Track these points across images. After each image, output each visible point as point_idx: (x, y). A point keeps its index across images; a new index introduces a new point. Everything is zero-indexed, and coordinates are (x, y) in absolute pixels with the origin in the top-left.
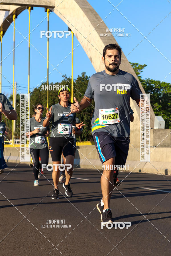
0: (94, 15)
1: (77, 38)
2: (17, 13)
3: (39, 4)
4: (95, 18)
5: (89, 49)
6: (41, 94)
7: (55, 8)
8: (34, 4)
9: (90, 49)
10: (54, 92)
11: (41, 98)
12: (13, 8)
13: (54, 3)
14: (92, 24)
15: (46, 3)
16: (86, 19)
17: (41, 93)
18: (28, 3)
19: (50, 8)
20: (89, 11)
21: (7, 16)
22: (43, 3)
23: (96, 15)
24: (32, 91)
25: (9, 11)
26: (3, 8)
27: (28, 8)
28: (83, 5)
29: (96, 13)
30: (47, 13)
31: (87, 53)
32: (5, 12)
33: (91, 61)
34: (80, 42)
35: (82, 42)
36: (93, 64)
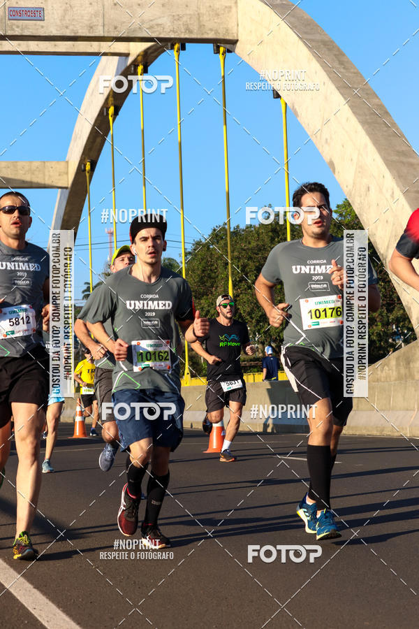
0: (335, 55)
1: (296, 114)
2: (146, 60)
3: (199, 37)
4: (336, 64)
5: (327, 139)
6: (211, 254)
7: (238, 44)
8: (187, 36)
9: (329, 141)
10: (244, 250)
11: (213, 265)
12: (136, 49)
13: (235, 31)
14: (330, 78)
15: (217, 32)
16: (315, 66)
17: (213, 253)
18: (172, 36)
19: (225, 45)
20: (322, 46)
21: (123, 68)
22: (208, 34)
23: (339, 56)
24: (190, 248)
25: (127, 55)
26: (112, 51)
27: (172, 48)
28: (306, 33)
29: (339, 50)
30: (221, 56)
31: (320, 151)
32: (116, 58)
33: (331, 170)
34: (303, 125)
35: (308, 125)
36: (336, 176)
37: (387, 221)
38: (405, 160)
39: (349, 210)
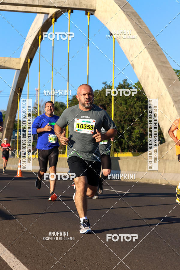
0: (137, 18)
1: (119, 43)
2: (56, 16)
3: (79, 7)
5: (131, 55)
7: (96, 11)
8: (74, 7)
12: (52, 11)
13: (95, 6)
14: (134, 28)
15: (86, 6)
16: (128, 22)
18: (68, 6)
19: (90, 12)
20: (132, 14)
21: (46, 19)
23: (139, 19)
24: (71, 98)
25: (48, 14)
27: (68, 12)
29: (139, 16)
30: (88, 16)
31: (129, 59)
33: (133, 68)
34: (122, 48)
35: (124, 48)
36: (135, 70)
37: (155, 91)
38: (164, 65)
39: (139, 86)
